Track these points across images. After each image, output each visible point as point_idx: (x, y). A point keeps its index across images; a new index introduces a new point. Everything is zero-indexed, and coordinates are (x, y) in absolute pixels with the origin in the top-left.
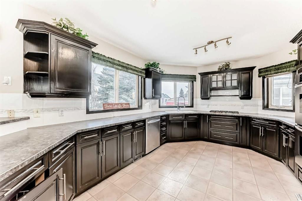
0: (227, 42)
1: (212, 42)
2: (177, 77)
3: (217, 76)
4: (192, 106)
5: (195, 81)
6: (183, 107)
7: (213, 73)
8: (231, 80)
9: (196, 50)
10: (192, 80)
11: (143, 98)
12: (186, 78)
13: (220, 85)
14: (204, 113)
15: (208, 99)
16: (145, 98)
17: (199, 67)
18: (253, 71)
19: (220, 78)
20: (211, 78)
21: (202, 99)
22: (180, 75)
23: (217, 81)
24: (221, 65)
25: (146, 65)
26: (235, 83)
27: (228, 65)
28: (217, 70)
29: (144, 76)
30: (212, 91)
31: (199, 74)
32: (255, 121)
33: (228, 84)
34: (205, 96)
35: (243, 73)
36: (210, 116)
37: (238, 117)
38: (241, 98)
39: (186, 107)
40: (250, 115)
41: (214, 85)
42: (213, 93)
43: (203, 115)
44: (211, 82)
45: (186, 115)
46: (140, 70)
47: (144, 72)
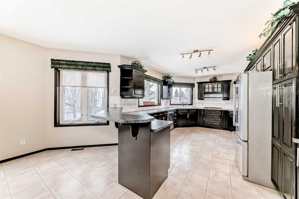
0: (214, 69)
1: (206, 68)
2: (182, 85)
3: (209, 84)
4: (192, 104)
5: (194, 87)
6: (186, 105)
7: (206, 82)
8: (218, 88)
9: (197, 71)
10: (192, 86)
11: (161, 99)
12: (188, 85)
13: (211, 90)
14: (200, 108)
15: (203, 99)
16: (163, 99)
17: (197, 78)
18: (231, 83)
19: (210, 86)
20: (204, 86)
21: (199, 99)
22: (184, 83)
23: (209, 88)
24: (211, 77)
25: (163, 77)
26: (220, 90)
27: (216, 78)
28: (208, 81)
29: (163, 84)
30: (205, 94)
31: (197, 83)
32: (230, 113)
33: (216, 90)
34: (201, 98)
35: (225, 84)
36: (204, 110)
37: (221, 111)
38: (223, 100)
39: (188, 105)
40: (228, 110)
41: (207, 90)
42: (206, 96)
43: (200, 110)
44: (205, 88)
45: (189, 110)
46: (161, 81)
47: (163, 82)
